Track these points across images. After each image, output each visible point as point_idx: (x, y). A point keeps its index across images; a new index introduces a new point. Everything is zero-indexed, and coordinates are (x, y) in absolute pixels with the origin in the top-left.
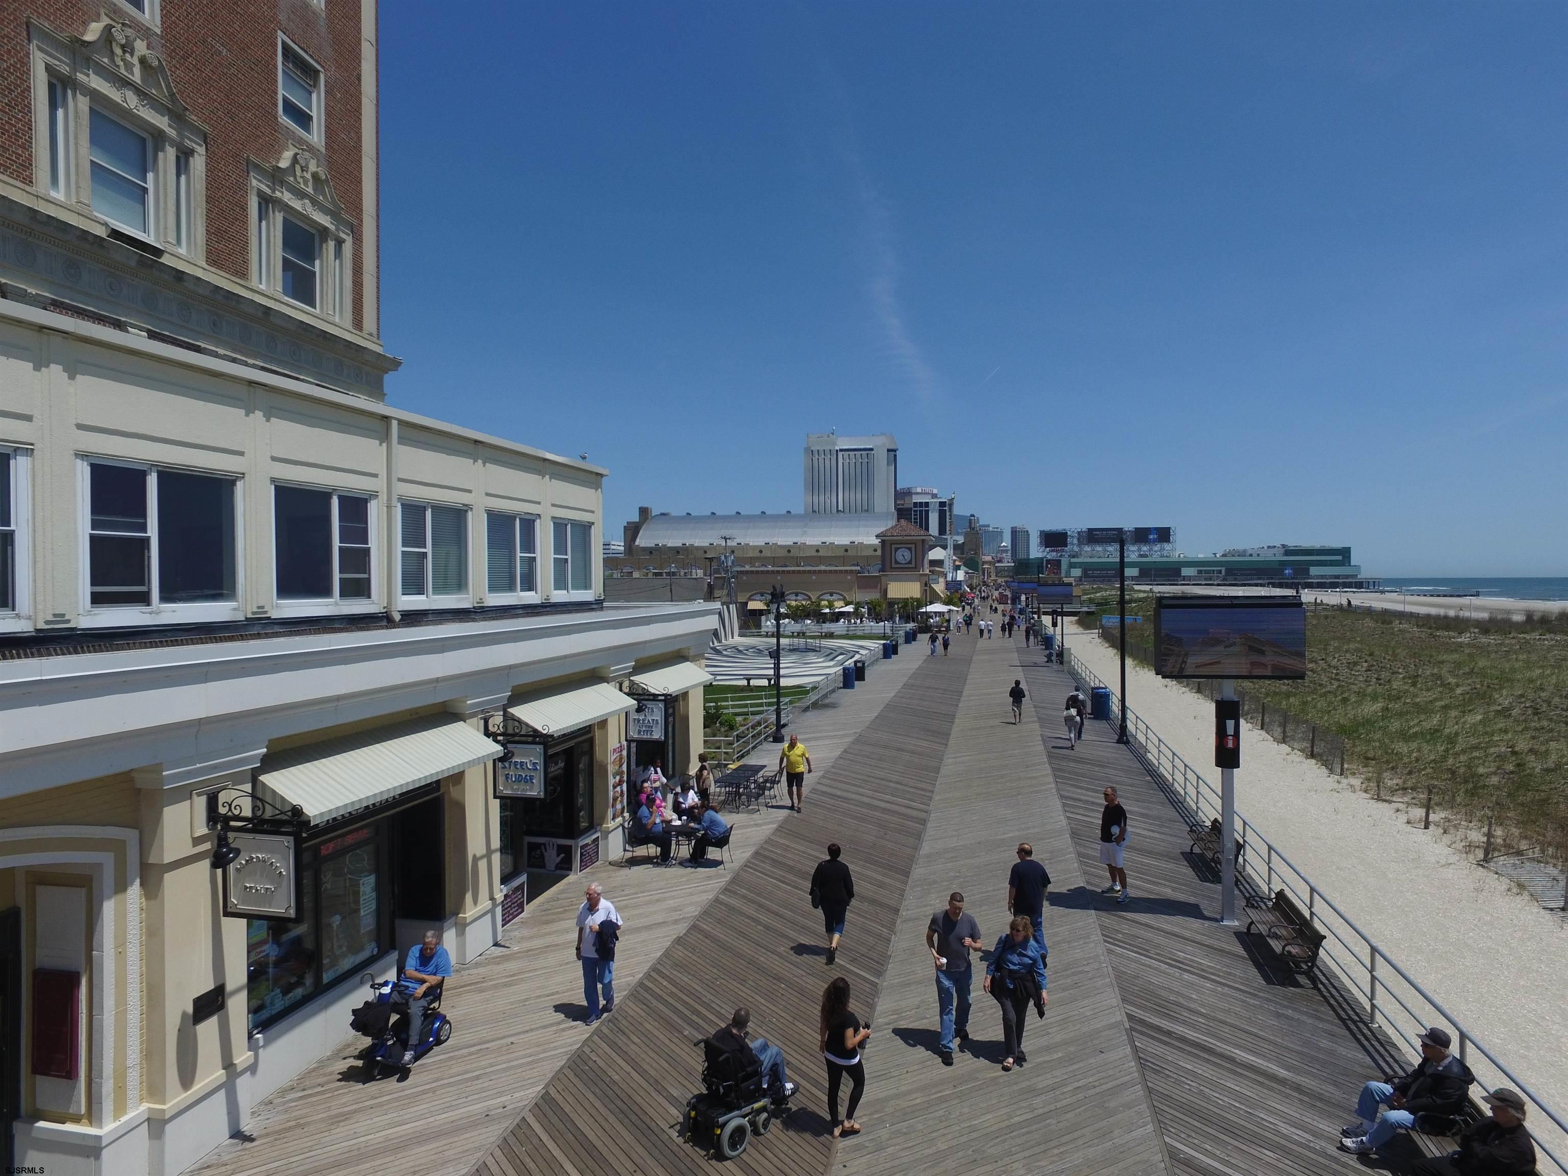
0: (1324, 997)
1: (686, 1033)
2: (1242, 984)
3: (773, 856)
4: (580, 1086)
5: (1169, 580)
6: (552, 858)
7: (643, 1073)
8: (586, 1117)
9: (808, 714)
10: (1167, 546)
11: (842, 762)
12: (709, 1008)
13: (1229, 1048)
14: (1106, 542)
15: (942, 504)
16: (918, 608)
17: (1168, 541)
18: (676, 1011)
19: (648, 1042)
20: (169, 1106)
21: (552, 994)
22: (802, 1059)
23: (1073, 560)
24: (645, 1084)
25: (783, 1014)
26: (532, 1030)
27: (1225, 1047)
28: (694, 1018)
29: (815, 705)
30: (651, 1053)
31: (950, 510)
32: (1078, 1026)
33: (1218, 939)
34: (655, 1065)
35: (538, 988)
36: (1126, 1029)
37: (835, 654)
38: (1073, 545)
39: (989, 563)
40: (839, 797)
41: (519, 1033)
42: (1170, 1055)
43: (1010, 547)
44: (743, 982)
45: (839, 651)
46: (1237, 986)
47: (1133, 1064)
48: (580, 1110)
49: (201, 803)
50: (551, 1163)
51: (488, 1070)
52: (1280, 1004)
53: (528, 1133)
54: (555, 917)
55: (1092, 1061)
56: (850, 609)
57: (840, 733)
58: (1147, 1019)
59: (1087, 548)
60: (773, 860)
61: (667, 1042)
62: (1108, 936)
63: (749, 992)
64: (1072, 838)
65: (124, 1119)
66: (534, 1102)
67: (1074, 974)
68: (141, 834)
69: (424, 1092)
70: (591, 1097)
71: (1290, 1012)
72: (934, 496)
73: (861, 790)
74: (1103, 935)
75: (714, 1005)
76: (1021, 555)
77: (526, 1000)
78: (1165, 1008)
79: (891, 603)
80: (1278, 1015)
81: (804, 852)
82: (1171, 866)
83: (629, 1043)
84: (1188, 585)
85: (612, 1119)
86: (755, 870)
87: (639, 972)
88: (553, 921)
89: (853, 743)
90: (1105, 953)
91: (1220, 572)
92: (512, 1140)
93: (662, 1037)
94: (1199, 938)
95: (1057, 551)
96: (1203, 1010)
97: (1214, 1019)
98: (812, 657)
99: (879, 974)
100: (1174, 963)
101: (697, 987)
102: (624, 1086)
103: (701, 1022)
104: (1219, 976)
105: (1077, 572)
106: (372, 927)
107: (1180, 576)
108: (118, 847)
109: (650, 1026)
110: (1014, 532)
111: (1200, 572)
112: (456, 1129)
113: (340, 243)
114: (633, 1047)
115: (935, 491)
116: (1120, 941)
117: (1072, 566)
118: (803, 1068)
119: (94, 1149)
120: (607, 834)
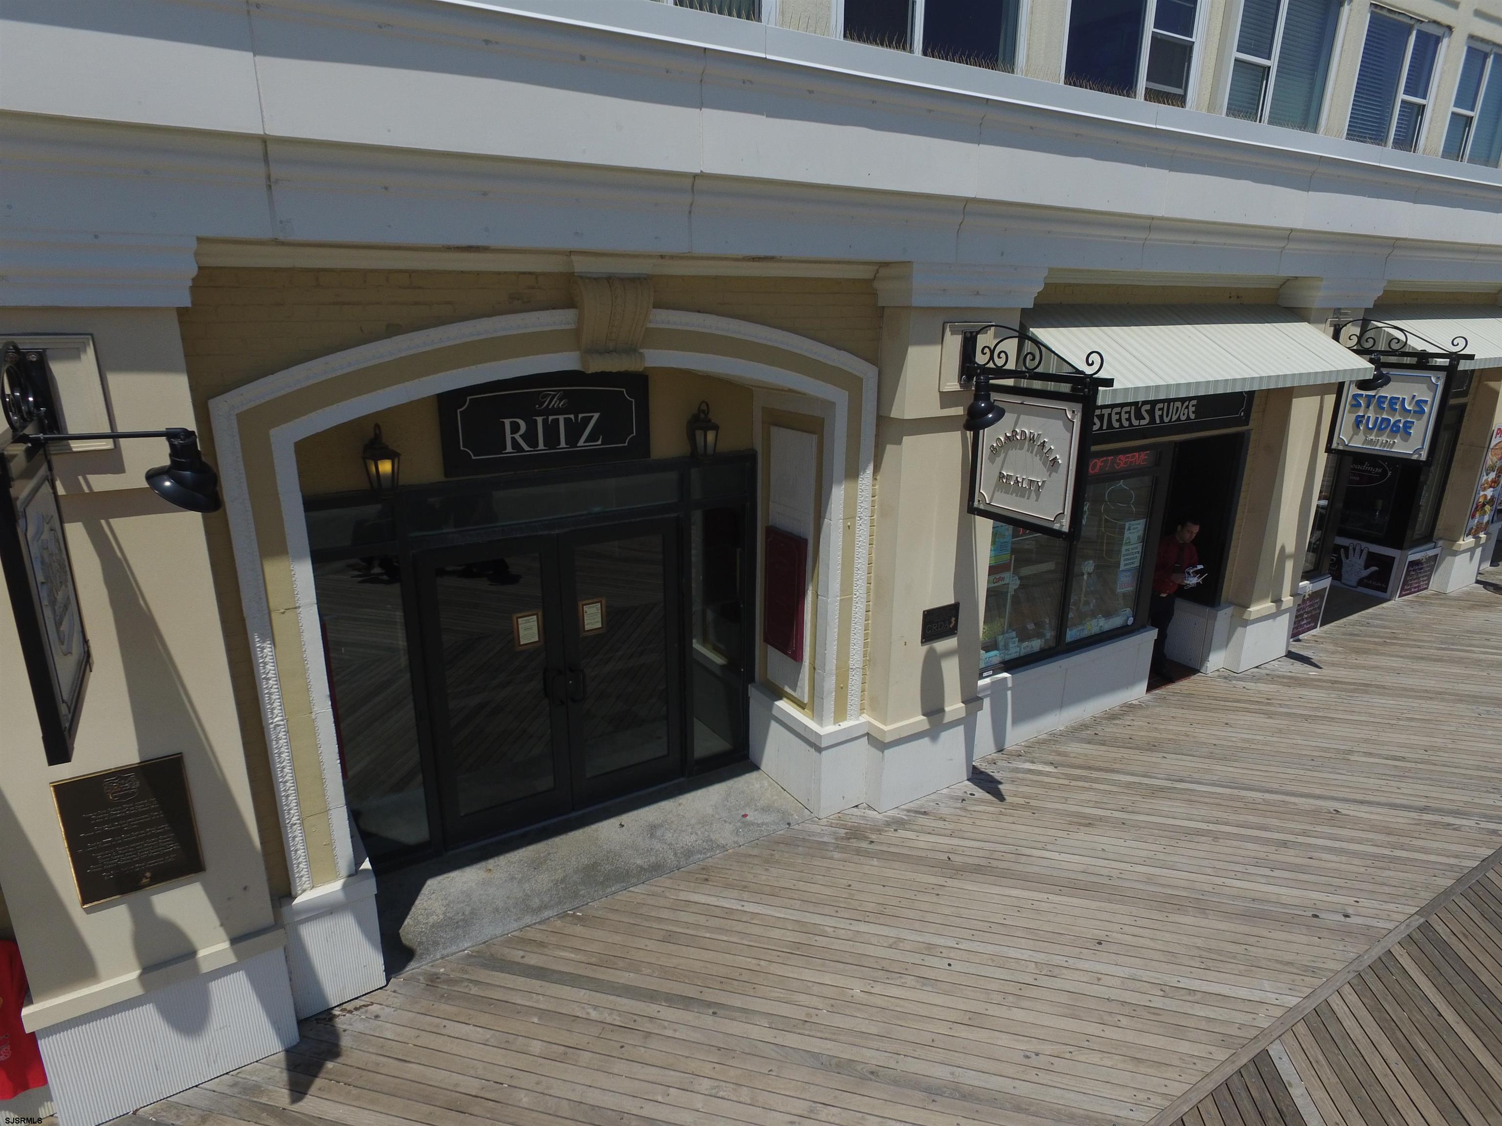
6: (1355, 569)
20: (889, 728)
49: (954, 343)
54: (1371, 646)
65: (845, 725)
66: (1405, 929)
68: (880, 374)
77: (1350, 752)
88: (1366, 652)
92: (1373, 981)
106: (1130, 589)
108: (852, 384)
119: (815, 745)
120: (1455, 553)
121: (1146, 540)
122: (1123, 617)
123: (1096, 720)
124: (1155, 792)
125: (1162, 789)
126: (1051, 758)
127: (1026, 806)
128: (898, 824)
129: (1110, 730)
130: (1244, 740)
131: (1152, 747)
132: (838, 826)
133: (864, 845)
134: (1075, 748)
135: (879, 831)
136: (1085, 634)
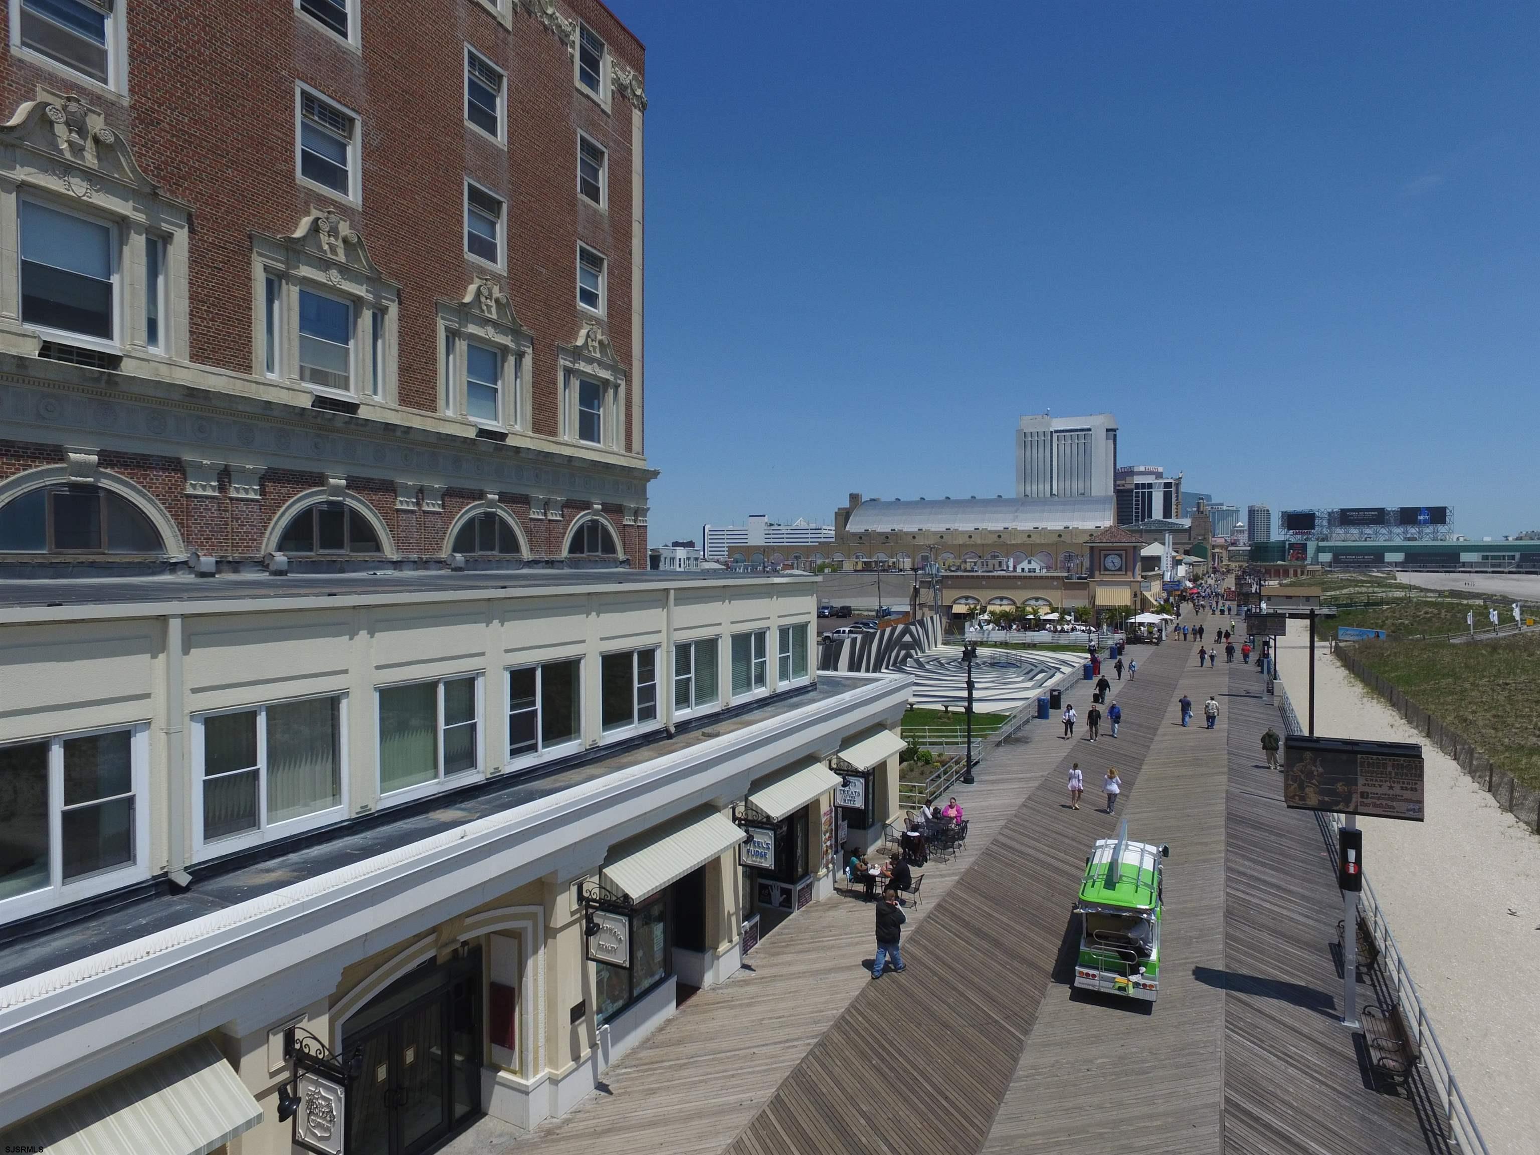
0: (1417, 1109)
1: (874, 1062)
2: (1341, 1085)
3: (953, 910)
4: (800, 1092)
5: (1443, 567)
6: (777, 897)
7: (843, 1090)
8: (805, 1117)
9: (1001, 749)
10: (1441, 528)
11: (1025, 810)
12: (891, 1043)
13: (1306, 1140)
14: (1363, 524)
15: (1167, 485)
16: (1127, 617)
17: (1443, 521)
18: (868, 1043)
19: (847, 1066)
20: (560, 1072)
21: (780, 1017)
22: (957, 1096)
23: (1321, 544)
24: (843, 1098)
25: (948, 1058)
26: (767, 1045)
27: (1303, 1138)
28: (880, 1050)
29: (1009, 740)
30: (849, 1075)
31: (1177, 492)
32: (1181, 1101)
33: (1334, 1039)
34: (851, 1084)
35: (770, 1011)
36: (1221, 1110)
37: (1036, 670)
38: (1321, 525)
39: (1222, 547)
40: (1017, 851)
41: (758, 1046)
42: (1253, 1138)
43: (1246, 528)
44: (919, 1025)
45: (1040, 667)
46: (1335, 1086)
47: (1218, 1140)
48: (799, 1108)
49: (574, 889)
50: (782, 1145)
51: (739, 1072)
52: (1369, 1109)
53: (768, 1121)
54: (780, 950)
55: (1185, 1132)
56: (1055, 616)
57: (1028, 775)
58: (1242, 1104)
59: (1340, 531)
60: (952, 913)
61: (860, 1068)
62: (1232, 1023)
63: (922, 1035)
64: (1226, 916)
65: (538, 1076)
66: (770, 1099)
67: (1189, 1054)
68: (545, 911)
69: (700, 1082)
70: (807, 1102)
71: (1375, 1118)
72: (1159, 475)
73: (1038, 844)
74: (1226, 1021)
75: (895, 1043)
76: (1260, 538)
77: (763, 1019)
78: (1260, 1096)
79: (1099, 611)
80: (1363, 1119)
81: (979, 908)
82: (1314, 958)
83: (833, 1064)
84: (1470, 572)
85: (821, 1121)
86: (937, 922)
87: (842, 1007)
88: (778, 954)
89: (1038, 788)
90: (1223, 1039)
91: (1513, 557)
92: (757, 1125)
93: (856, 1063)
94: (1316, 1035)
95: (1302, 534)
96: (1295, 1104)
97: (1302, 1113)
98: (1013, 676)
99: (1026, 1032)
100: (1283, 1056)
101: (884, 1026)
102: (829, 1098)
103: (885, 1055)
104: (1321, 1074)
105: (1326, 557)
106: (661, 959)
107: (1459, 562)
108: (533, 916)
109: (849, 1053)
110: (1252, 512)
111: (1485, 558)
112: (721, 1111)
113: (617, 387)
114: (837, 1068)
115: (1160, 470)
116: (1241, 1029)
117: (1320, 550)
118: (957, 1103)
119: (525, 1092)
120: (819, 880)
121: (665, 932)
122: (659, 974)
123: (653, 1034)
124: (682, 1066)
125: (685, 1064)
126: (634, 1063)
127: (625, 1093)
128: (567, 1121)
129: (661, 1037)
130: (720, 1026)
131: (680, 1042)
132: (539, 1132)
133: (555, 1137)
134: (644, 1054)
135: (560, 1128)
136: (643, 989)
